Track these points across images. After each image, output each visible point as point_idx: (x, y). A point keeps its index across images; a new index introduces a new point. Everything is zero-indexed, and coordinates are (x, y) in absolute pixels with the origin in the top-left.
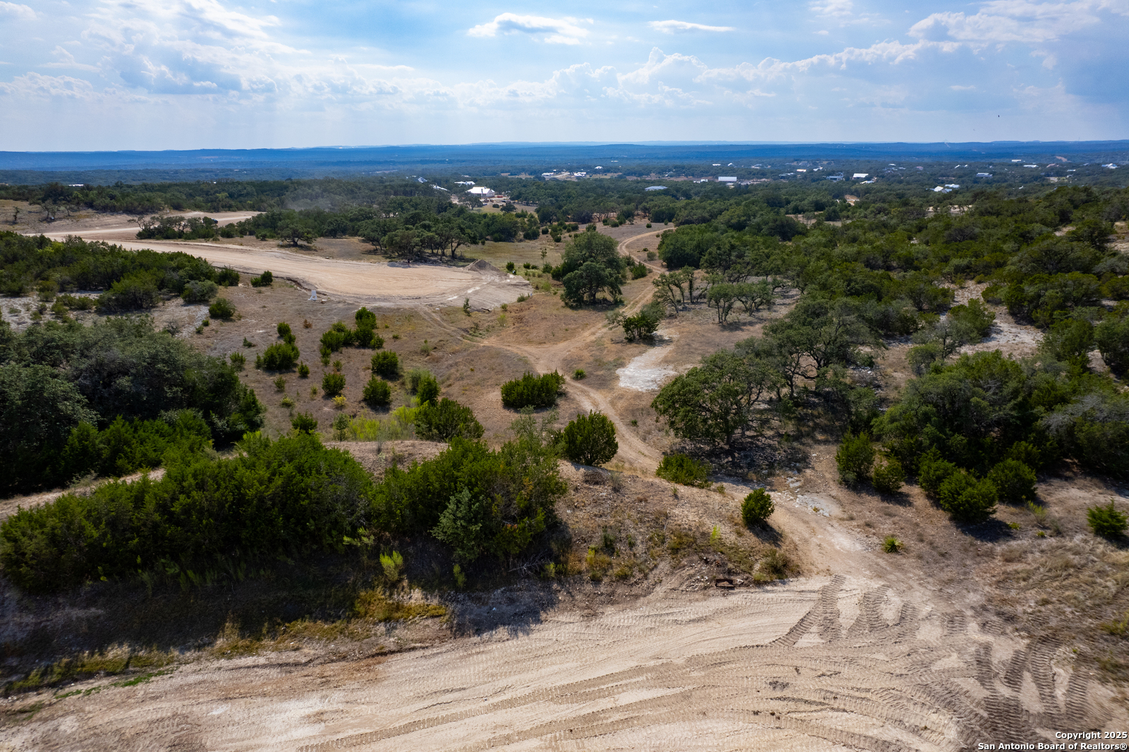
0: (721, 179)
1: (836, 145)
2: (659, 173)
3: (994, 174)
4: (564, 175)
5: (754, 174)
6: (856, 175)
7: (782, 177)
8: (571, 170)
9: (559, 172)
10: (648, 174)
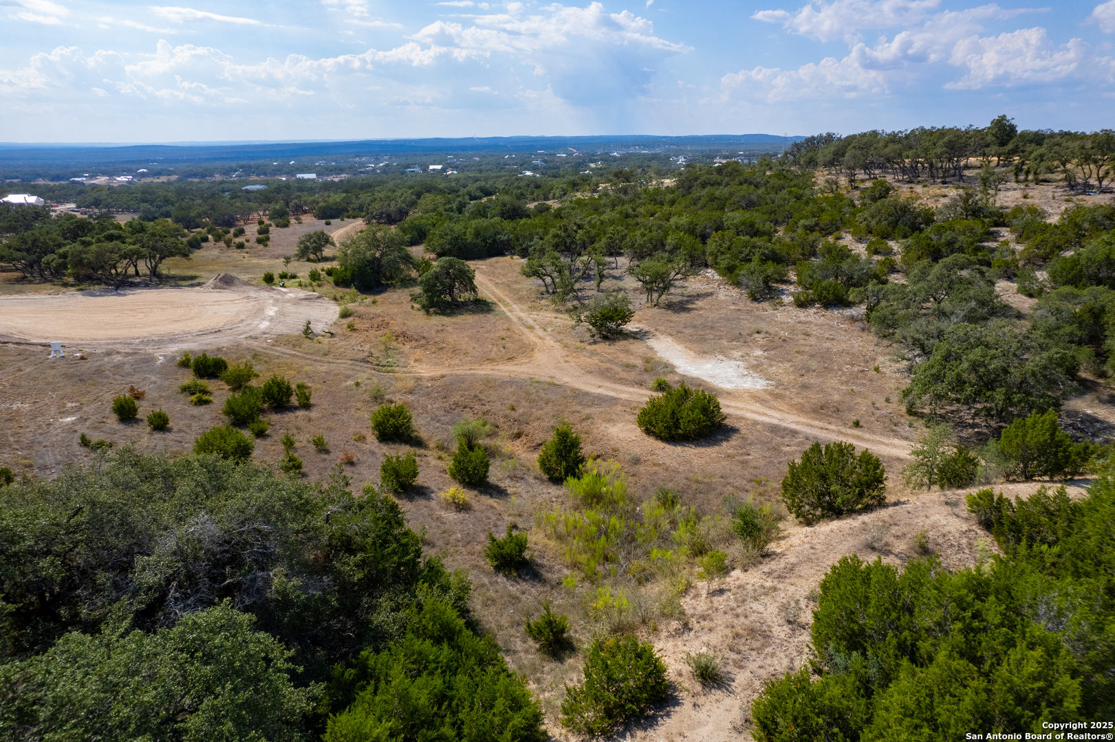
0: (299, 176)
1: (381, 141)
2: (225, 174)
3: (546, 161)
4: (102, 180)
5: (331, 170)
6: (431, 167)
7: (361, 172)
8: (111, 174)
9: (92, 177)
10: (212, 176)
